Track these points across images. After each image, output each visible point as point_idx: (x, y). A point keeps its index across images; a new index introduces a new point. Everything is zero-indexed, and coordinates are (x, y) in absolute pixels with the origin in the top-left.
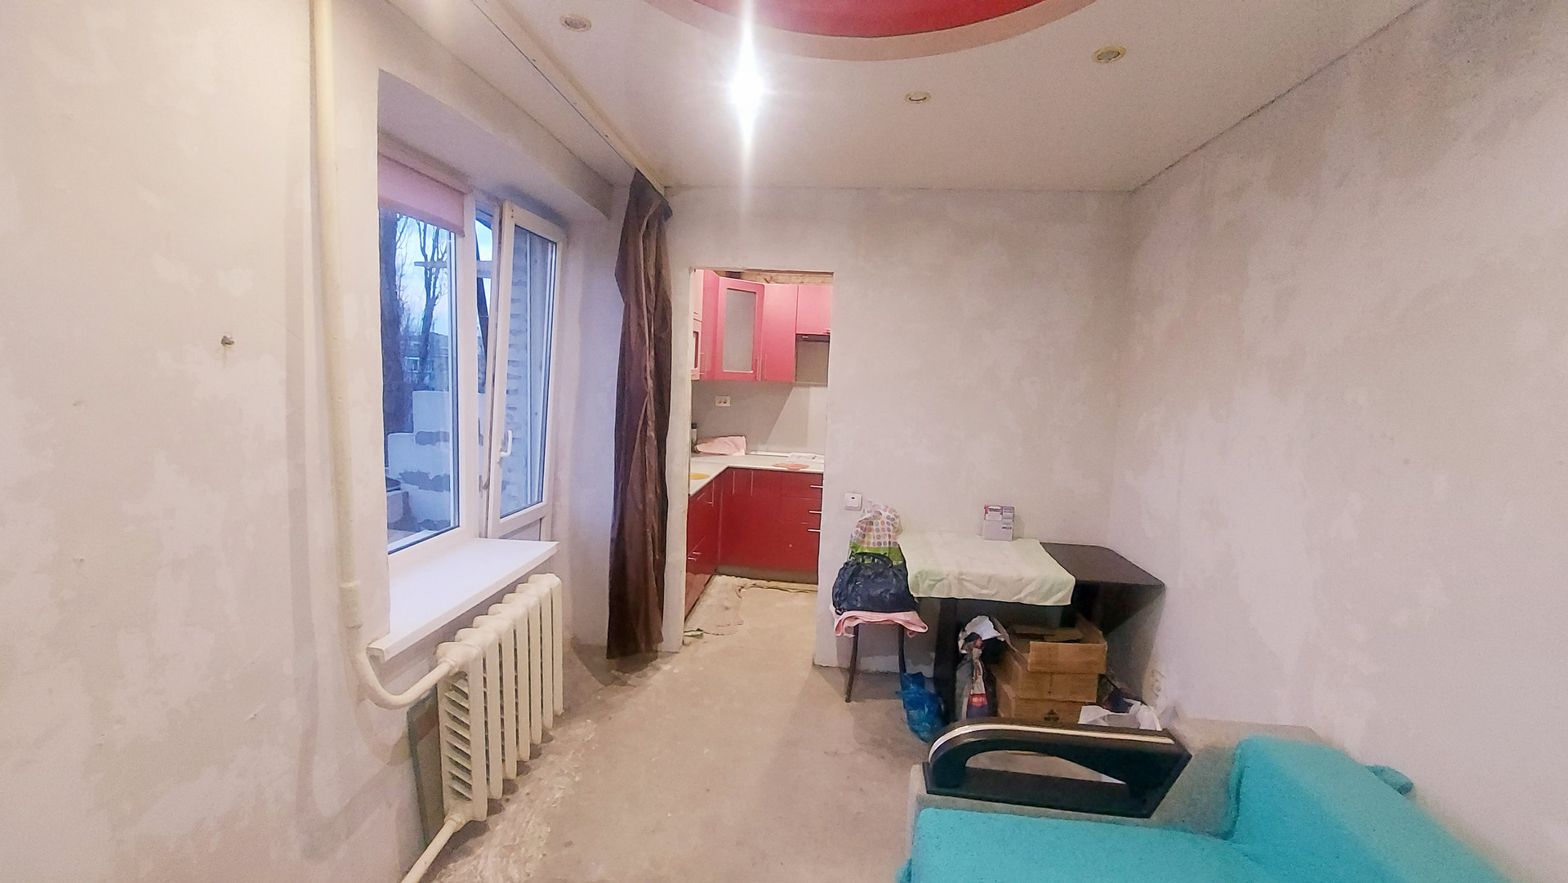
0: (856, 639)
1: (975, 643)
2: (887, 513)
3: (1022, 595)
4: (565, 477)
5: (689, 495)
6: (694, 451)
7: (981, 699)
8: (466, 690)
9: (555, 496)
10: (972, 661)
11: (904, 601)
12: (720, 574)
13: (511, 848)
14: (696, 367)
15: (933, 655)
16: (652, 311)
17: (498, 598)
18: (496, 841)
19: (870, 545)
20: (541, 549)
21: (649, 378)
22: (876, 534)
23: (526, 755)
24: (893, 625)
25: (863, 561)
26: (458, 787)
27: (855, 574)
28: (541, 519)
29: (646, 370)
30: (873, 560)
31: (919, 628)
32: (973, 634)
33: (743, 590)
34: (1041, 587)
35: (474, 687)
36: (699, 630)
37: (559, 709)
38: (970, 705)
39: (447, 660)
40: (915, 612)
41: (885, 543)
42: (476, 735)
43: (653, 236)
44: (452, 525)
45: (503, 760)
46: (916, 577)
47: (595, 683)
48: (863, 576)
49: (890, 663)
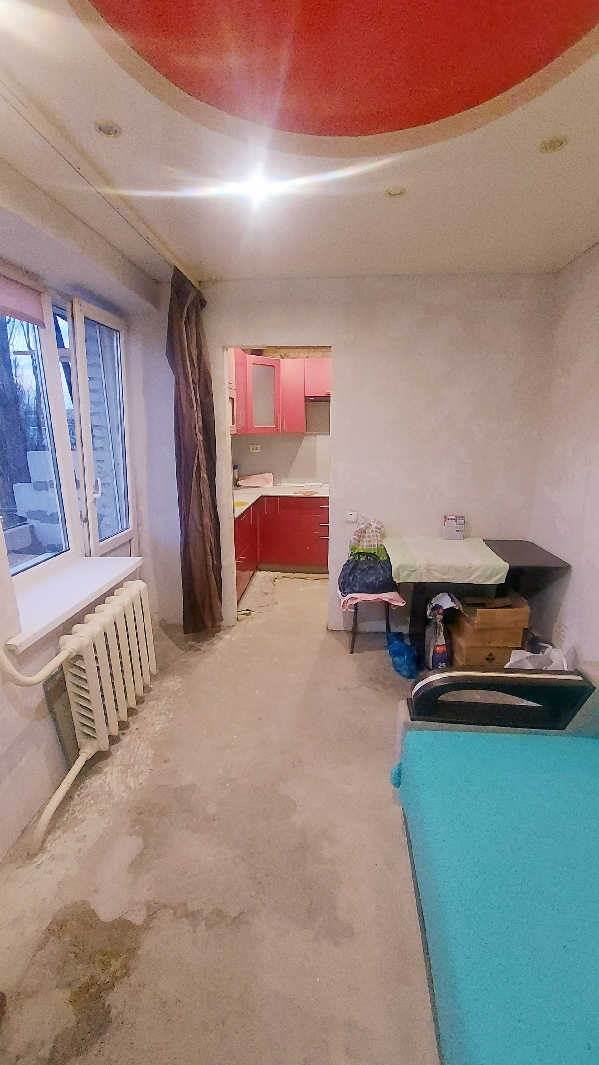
0: (356, 612)
1: (438, 612)
2: (375, 525)
3: (472, 578)
4: (144, 509)
5: (234, 518)
6: (236, 485)
7: (442, 648)
8: (83, 667)
9: (138, 524)
10: (436, 622)
11: (390, 585)
12: (260, 571)
13: (127, 767)
14: (233, 425)
15: (408, 619)
16: (197, 381)
17: (101, 600)
18: (117, 762)
19: (364, 547)
20: (132, 563)
21: (199, 434)
22: (368, 539)
23: (133, 704)
24: (381, 602)
25: (359, 558)
26: (86, 731)
27: (354, 569)
28: (130, 541)
29: (195, 428)
30: (367, 558)
31: (400, 603)
32: (436, 605)
33: (277, 580)
34: (485, 572)
35: (89, 664)
36: (247, 610)
37: (154, 670)
38: (435, 652)
39: (67, 648)
40: (396, 592)
41: (374, 545)
42: (95, 696)
43: (193, 324)
44: (64, 549)
45: (117, 710)
46: (398, 569)
47: (178, 651)
48: (360, 569)
49: (381, 626)
